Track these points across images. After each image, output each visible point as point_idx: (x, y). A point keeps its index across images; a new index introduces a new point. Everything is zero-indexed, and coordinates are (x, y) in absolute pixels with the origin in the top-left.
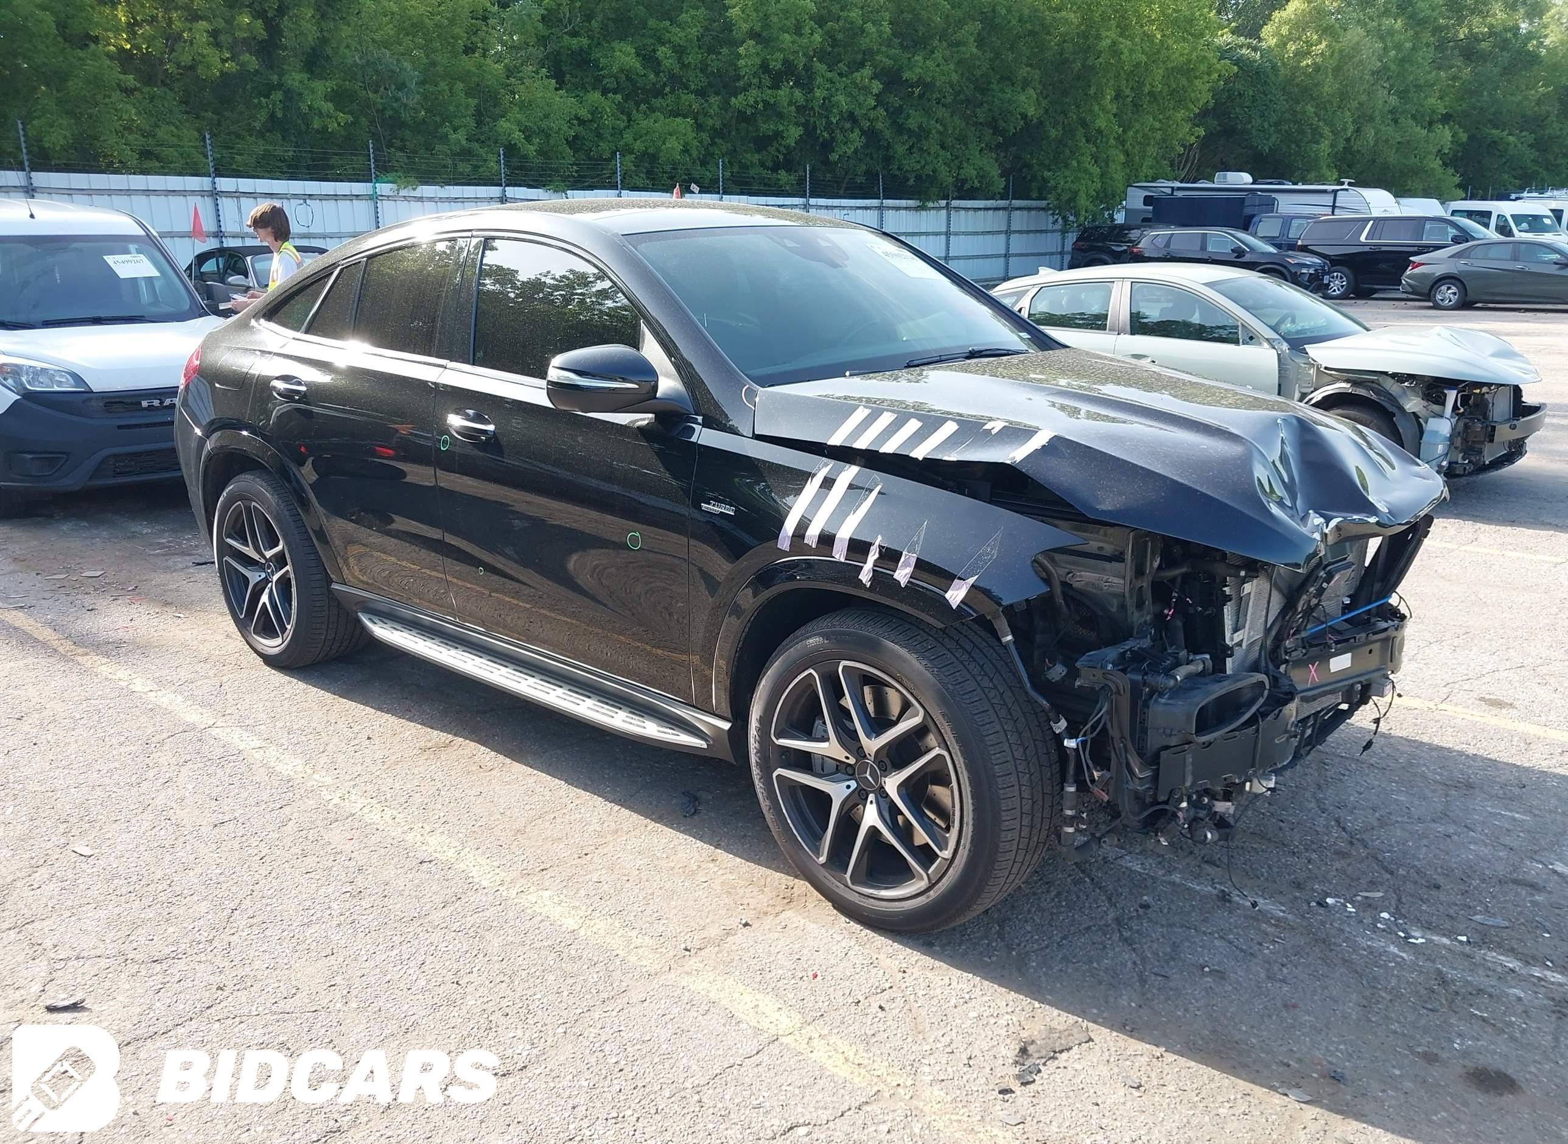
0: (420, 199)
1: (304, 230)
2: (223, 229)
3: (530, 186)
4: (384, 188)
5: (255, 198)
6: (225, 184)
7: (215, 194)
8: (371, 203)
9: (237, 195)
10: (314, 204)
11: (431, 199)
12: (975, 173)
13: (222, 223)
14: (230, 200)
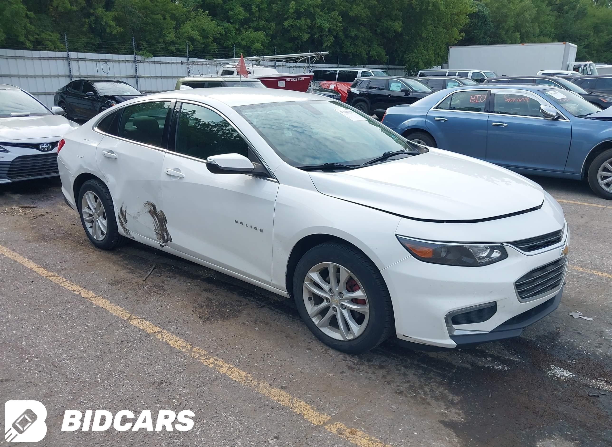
0: (154, 62)
1: (106, 75)
2: (72, 74)
3: (199, 58)
4: (139, 58)
5: (85, 61)
6: (73, 55)
7: (68, 59)
8: (134, 64)
9: (77, 59)
10: (110, 64)
11: (158, 63)
12: (376, 53)
13: (71, 71)
14: (75, 62)
